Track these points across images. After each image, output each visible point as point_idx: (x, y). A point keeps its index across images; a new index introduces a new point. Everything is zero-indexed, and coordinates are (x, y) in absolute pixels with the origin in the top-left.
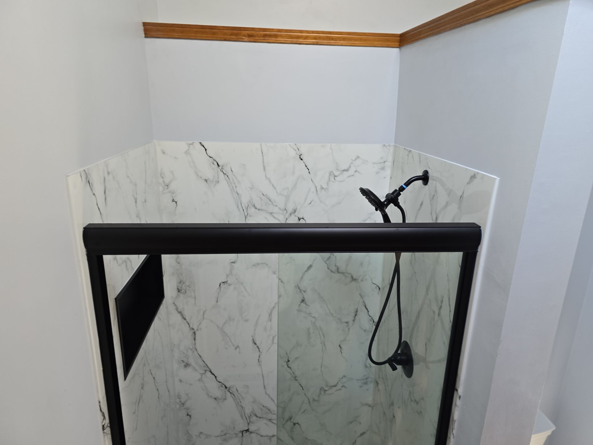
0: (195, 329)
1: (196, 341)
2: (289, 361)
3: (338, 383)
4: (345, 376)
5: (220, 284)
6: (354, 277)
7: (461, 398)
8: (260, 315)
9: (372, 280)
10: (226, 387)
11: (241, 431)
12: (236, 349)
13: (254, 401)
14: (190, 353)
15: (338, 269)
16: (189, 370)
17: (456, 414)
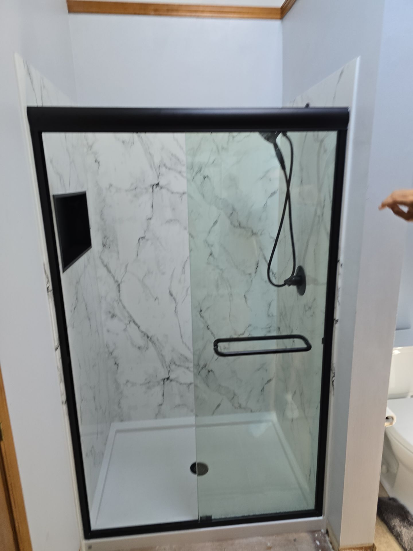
0: (120, 282)
1: (120, 292)
2: (201, 311)
3: (245, 332)
4: (250, 325)
5: (139, 240)
6: (254, 231)
7: (343, 265)
8: (174, 269)
9: (269, 234)
10: (148, 337)
11: (162, 380)
12: (155, 300)
13: (173, 350)
14: (115, 304)
15: (240, 224)
16: (115, 320)
17: (340, 282)
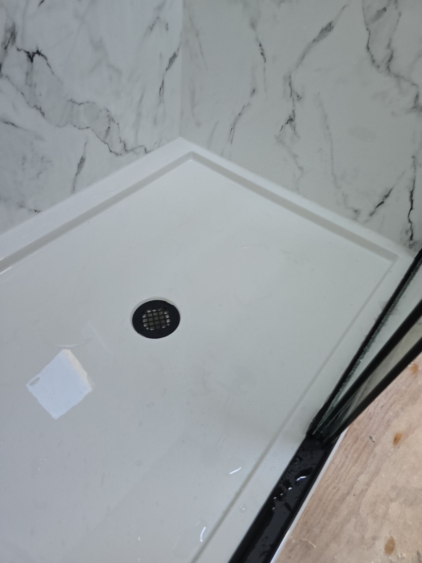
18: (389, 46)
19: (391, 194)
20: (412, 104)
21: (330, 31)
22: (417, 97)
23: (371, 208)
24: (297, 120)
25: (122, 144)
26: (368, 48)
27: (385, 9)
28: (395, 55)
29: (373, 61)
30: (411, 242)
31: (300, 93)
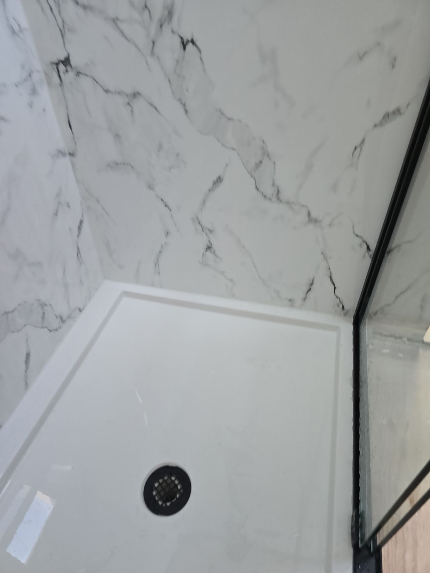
18: (273, 184)
19: (315, 281)
20: (307, 219)
21: (221, 181)
22: (309, 214)
23: (302, 295)
24: (215, 247)
25: (59, 318)
26: (257, 189)
27: (261, 162)
28: (281, 190)
29: (265, 197)
30: (345, 311)
31: (211, 228)
